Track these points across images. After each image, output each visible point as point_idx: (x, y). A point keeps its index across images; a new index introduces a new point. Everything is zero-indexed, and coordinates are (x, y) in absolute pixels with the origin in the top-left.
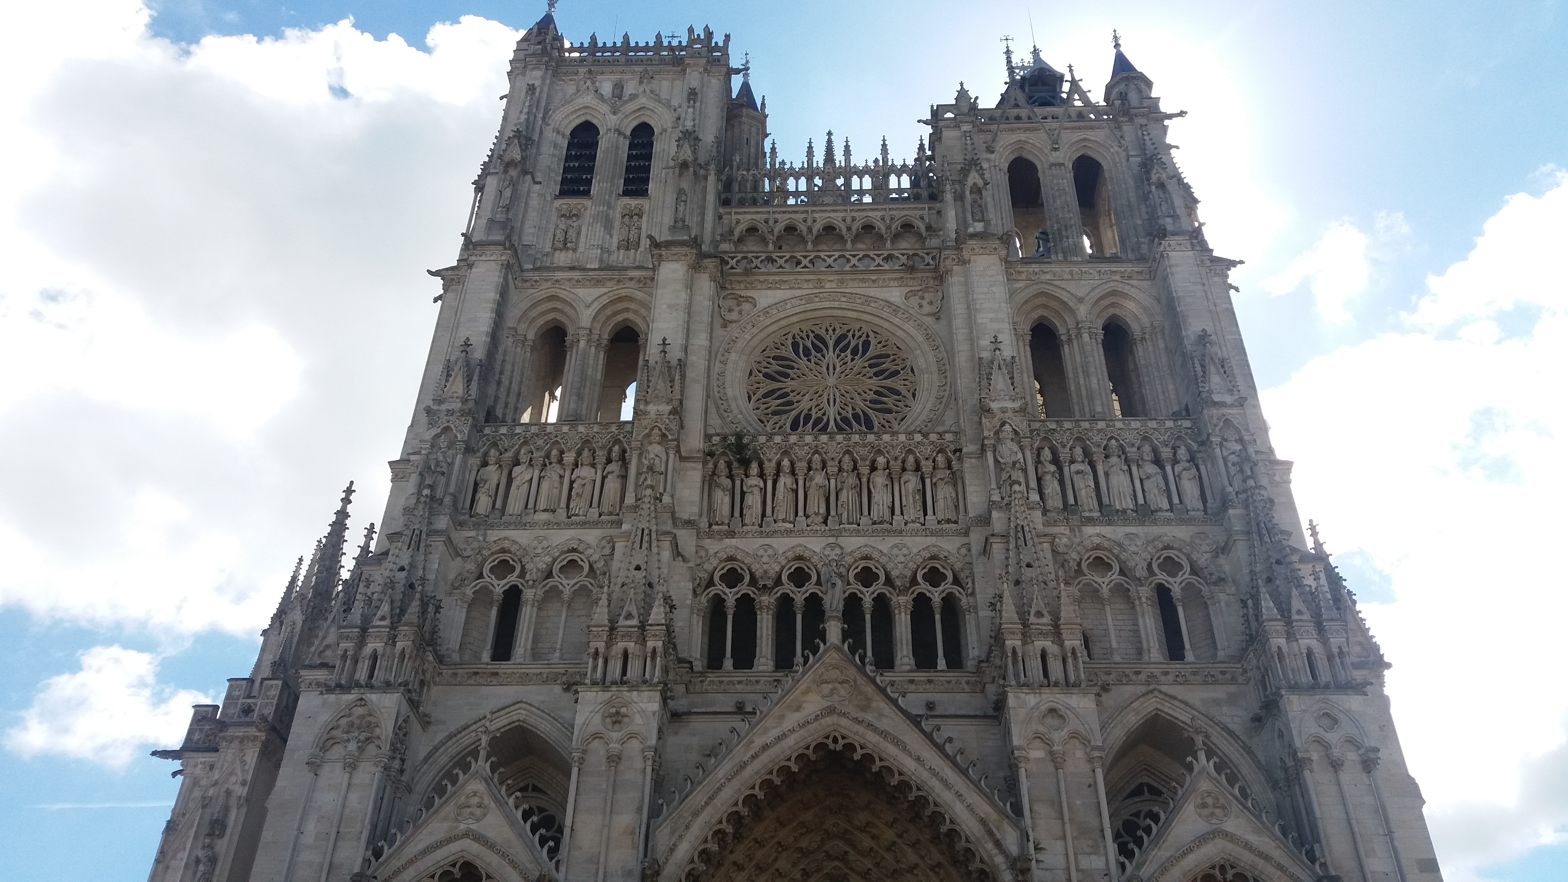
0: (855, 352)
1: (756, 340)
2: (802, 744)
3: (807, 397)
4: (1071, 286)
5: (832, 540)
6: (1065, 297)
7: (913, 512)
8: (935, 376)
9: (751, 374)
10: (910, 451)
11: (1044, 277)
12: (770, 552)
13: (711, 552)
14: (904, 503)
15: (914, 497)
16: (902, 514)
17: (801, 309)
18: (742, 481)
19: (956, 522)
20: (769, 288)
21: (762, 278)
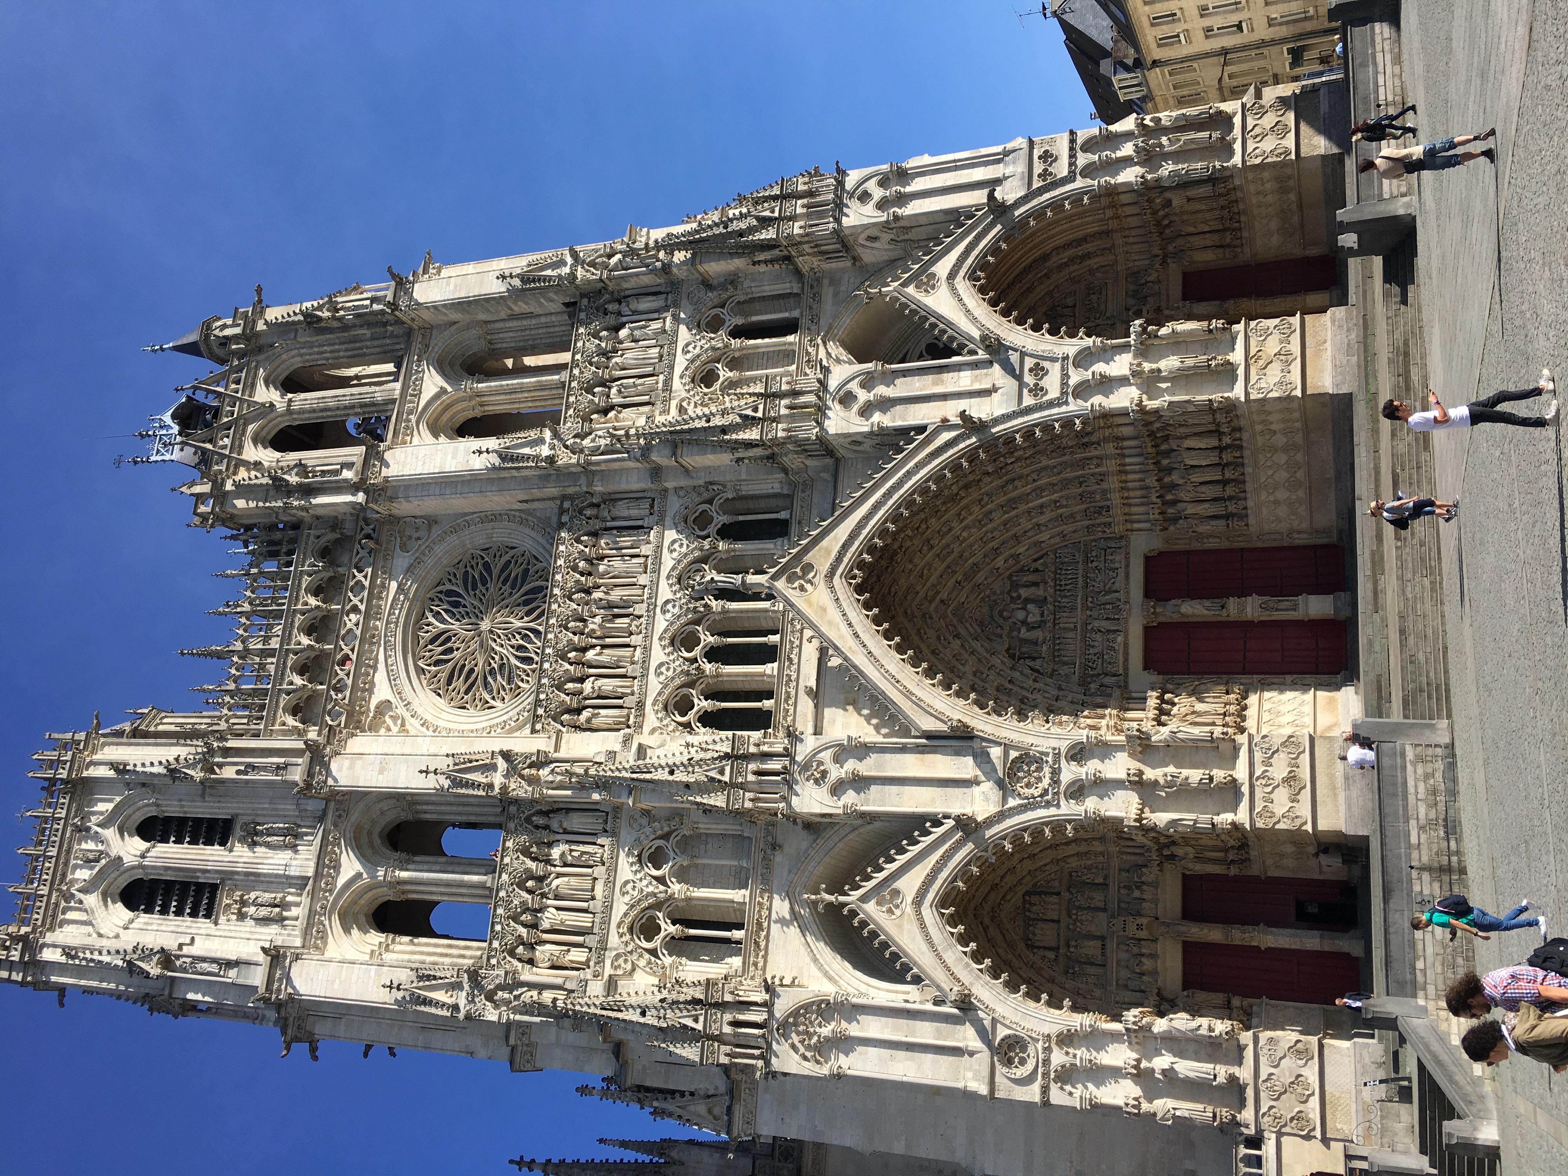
0: (457, 604)
1: (427, 701)
2: (855, 606)
3: (498, 650)
7: (639, 538)
8: (497, 525)
9: (463, 707)
10: (577, 540)
12: (663, 669)
13: (657, 723)
14: (629, 545)
15: (624, 536)
16: (639, 547)
17: (400, 655)
19: (653, 500)
20: (371, 687)
21: (357, 693)
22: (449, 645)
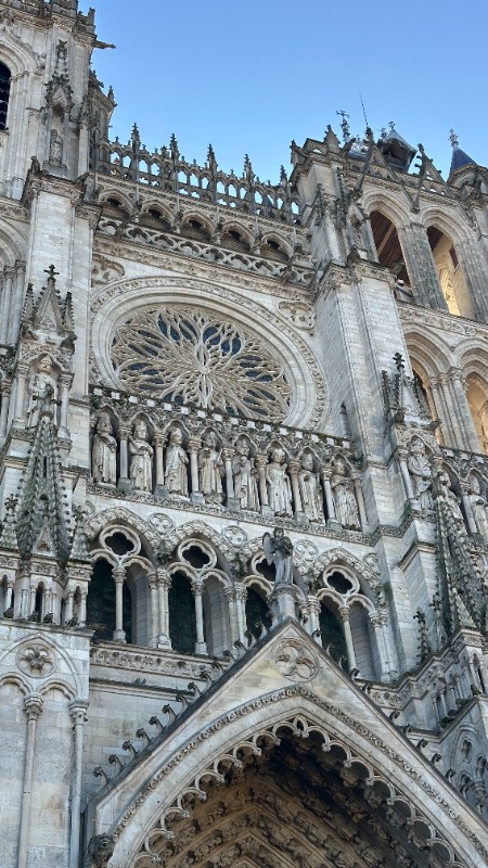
0: (225, 347)
1: (122, 310)
2: (265, 724)
3: (178, 379)
4: (441, 333)
5: (234, 523)
6: (437, 342)
7: (314, 512)
8: (312, 389)
9: (115, 341)
10: (307, 451)
11: (417, 320)
12: (165, 522)
13: (98, 510)
14: (306, 500)
15: (316, 497)
16: (303, 511)
17: (172, 290)
18: (129, 441)
19: (359, 530)
20: (138, 261)
21: (131, 248)
22: (182, 337)
